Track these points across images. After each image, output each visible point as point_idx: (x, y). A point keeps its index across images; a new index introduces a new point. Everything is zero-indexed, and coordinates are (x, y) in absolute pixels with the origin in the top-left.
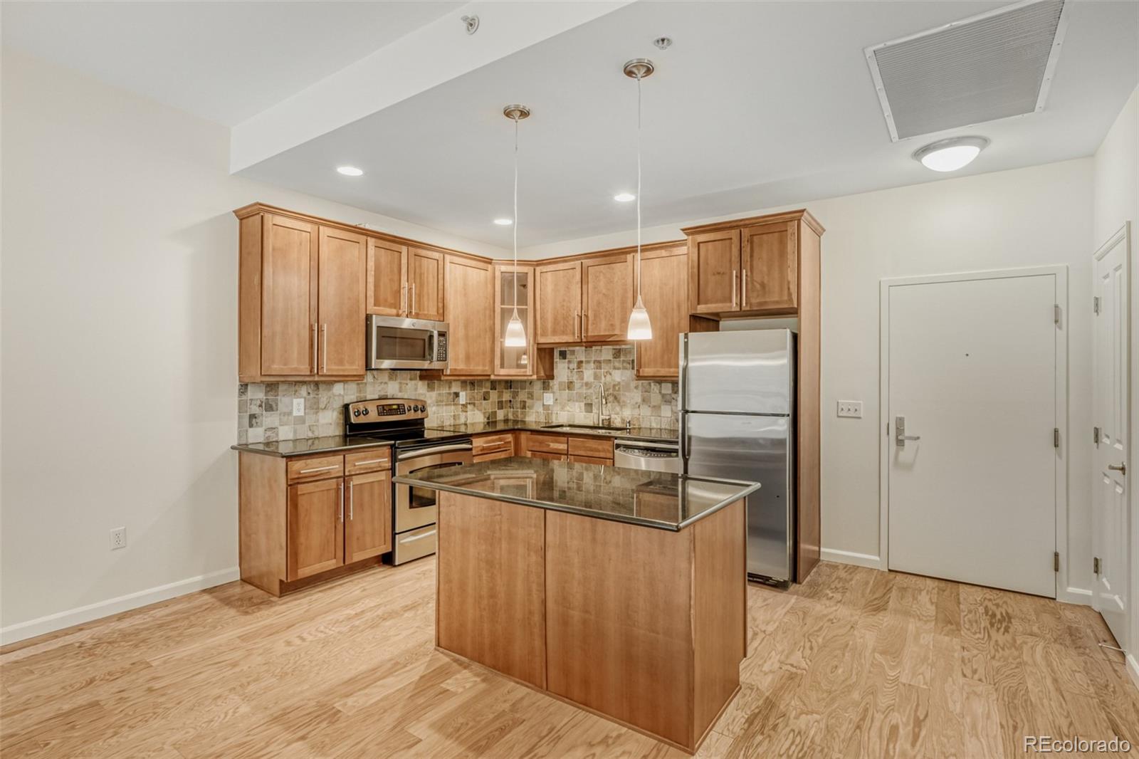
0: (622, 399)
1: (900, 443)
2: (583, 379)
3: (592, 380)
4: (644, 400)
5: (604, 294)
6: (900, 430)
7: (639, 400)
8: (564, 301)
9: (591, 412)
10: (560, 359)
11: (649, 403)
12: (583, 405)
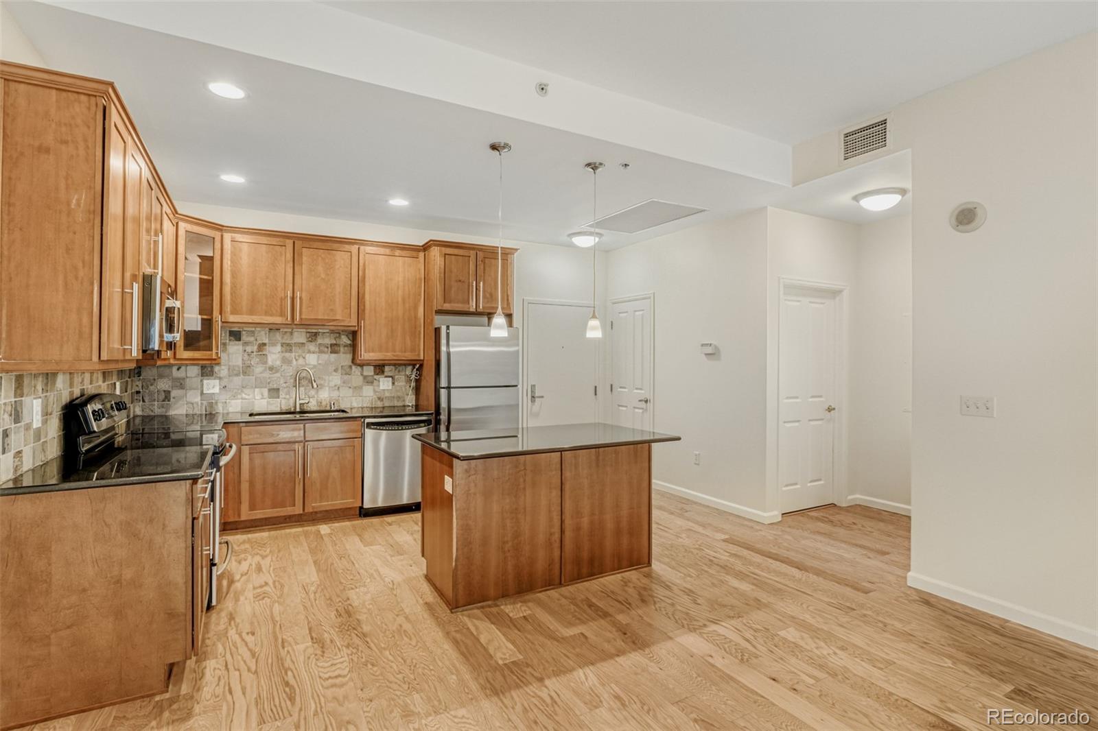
0: (319, 382)
1: (533, 400)
2: (266, 363)
3: (278, 363)
4: (344, 383)
5: (322, 279)
6: (533, 393)
7: (339, 383)
8: (267, 278)
9: (279, 397)
10: (230, 340)
11: (349, 385)
12: (265, 391)
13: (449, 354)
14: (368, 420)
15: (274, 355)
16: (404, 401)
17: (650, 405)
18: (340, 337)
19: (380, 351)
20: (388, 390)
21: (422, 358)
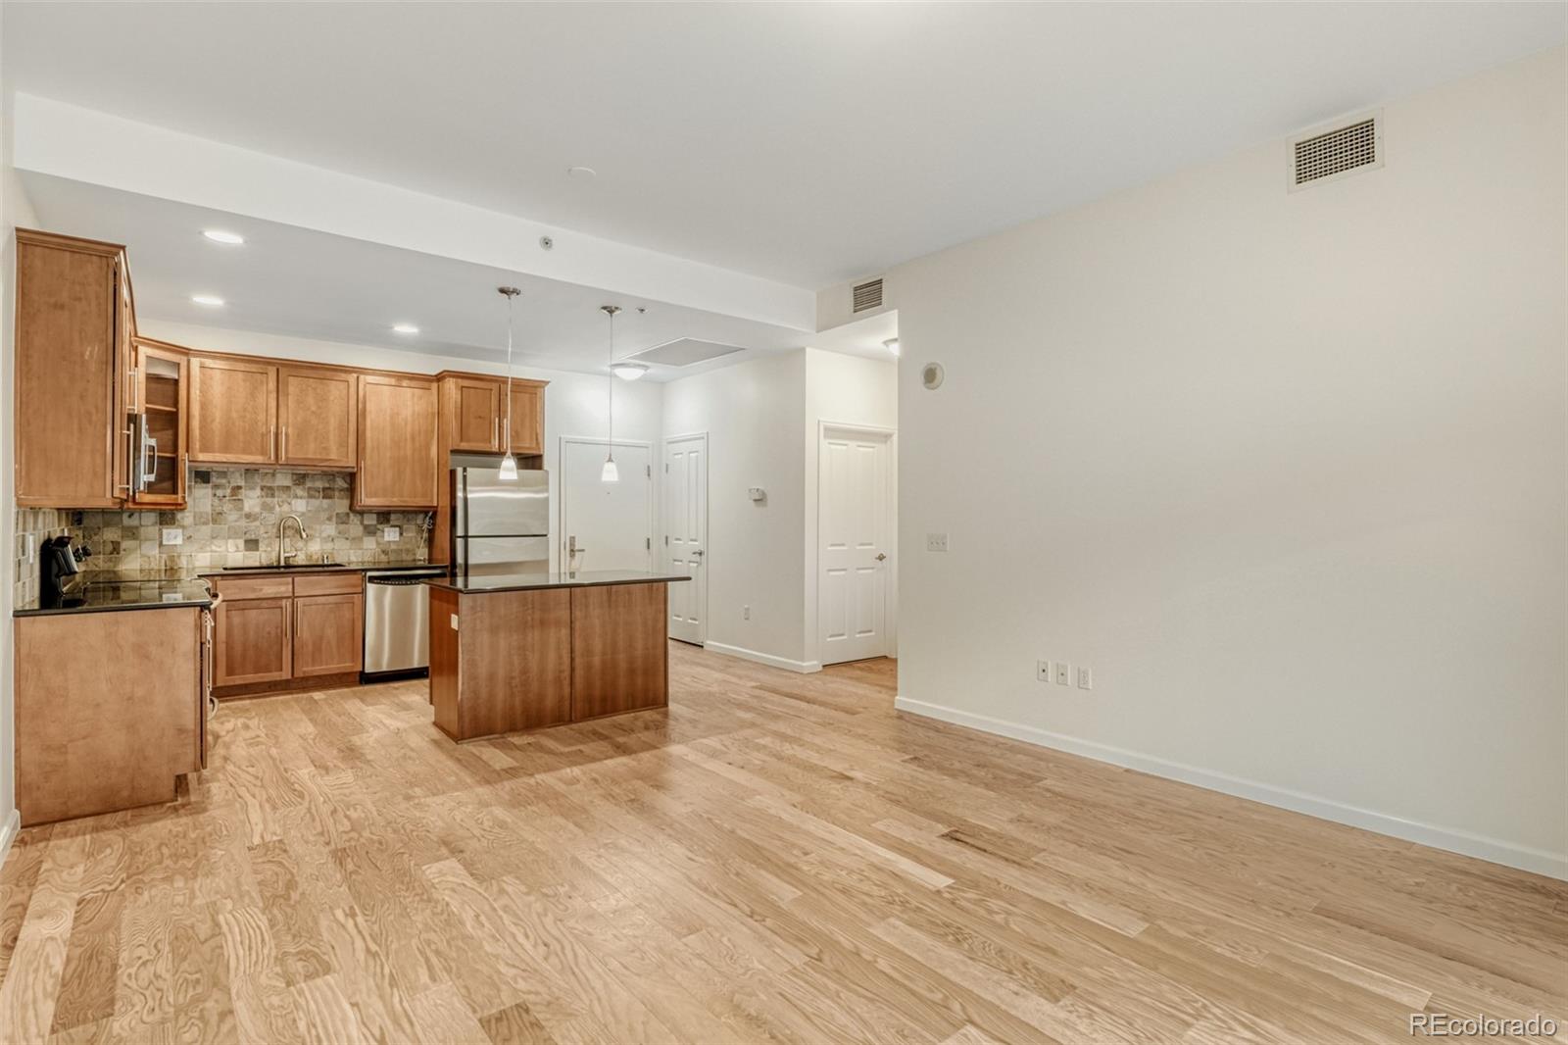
0: (307, 532)
1: (573, 554)
2: (241, 509)
3: (257, 510)
4: (339, 533)
5: (313, 412)
7: (333, 533)
8: (245, 410)
9: (257, 550)
10: (196, 482)
11: (346, 536)
12: (241, 543)
13: (466, 500)
14: (369, 574)
15: (252, 500)
16: (415, 554)
17: (704, 557)
18: (334, 480)
19: (385, 496)
20: (394, 542)
21: (435, 505)
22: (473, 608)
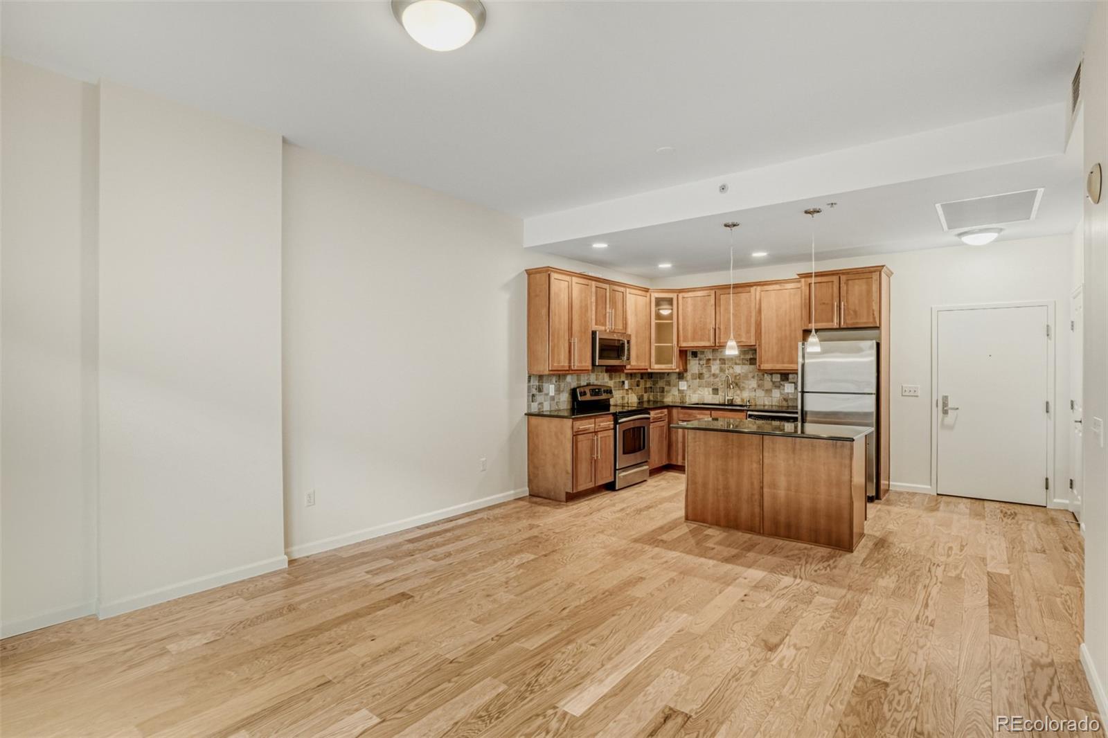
0: (743, 385)
1: (945, 412)
2: (710, 371)
3: (717, 372)
4: (759, 386)
6: (945, 404)
7: (755, 386)
8: (701, 318)
9: (718, 394)
10: (692, 357)
11: (763, 388)
12: (711, 389)
13: (803, 365)
14: (749, 413)
15: (715, 367)
20: (791, 393)
22: (694, 438)
